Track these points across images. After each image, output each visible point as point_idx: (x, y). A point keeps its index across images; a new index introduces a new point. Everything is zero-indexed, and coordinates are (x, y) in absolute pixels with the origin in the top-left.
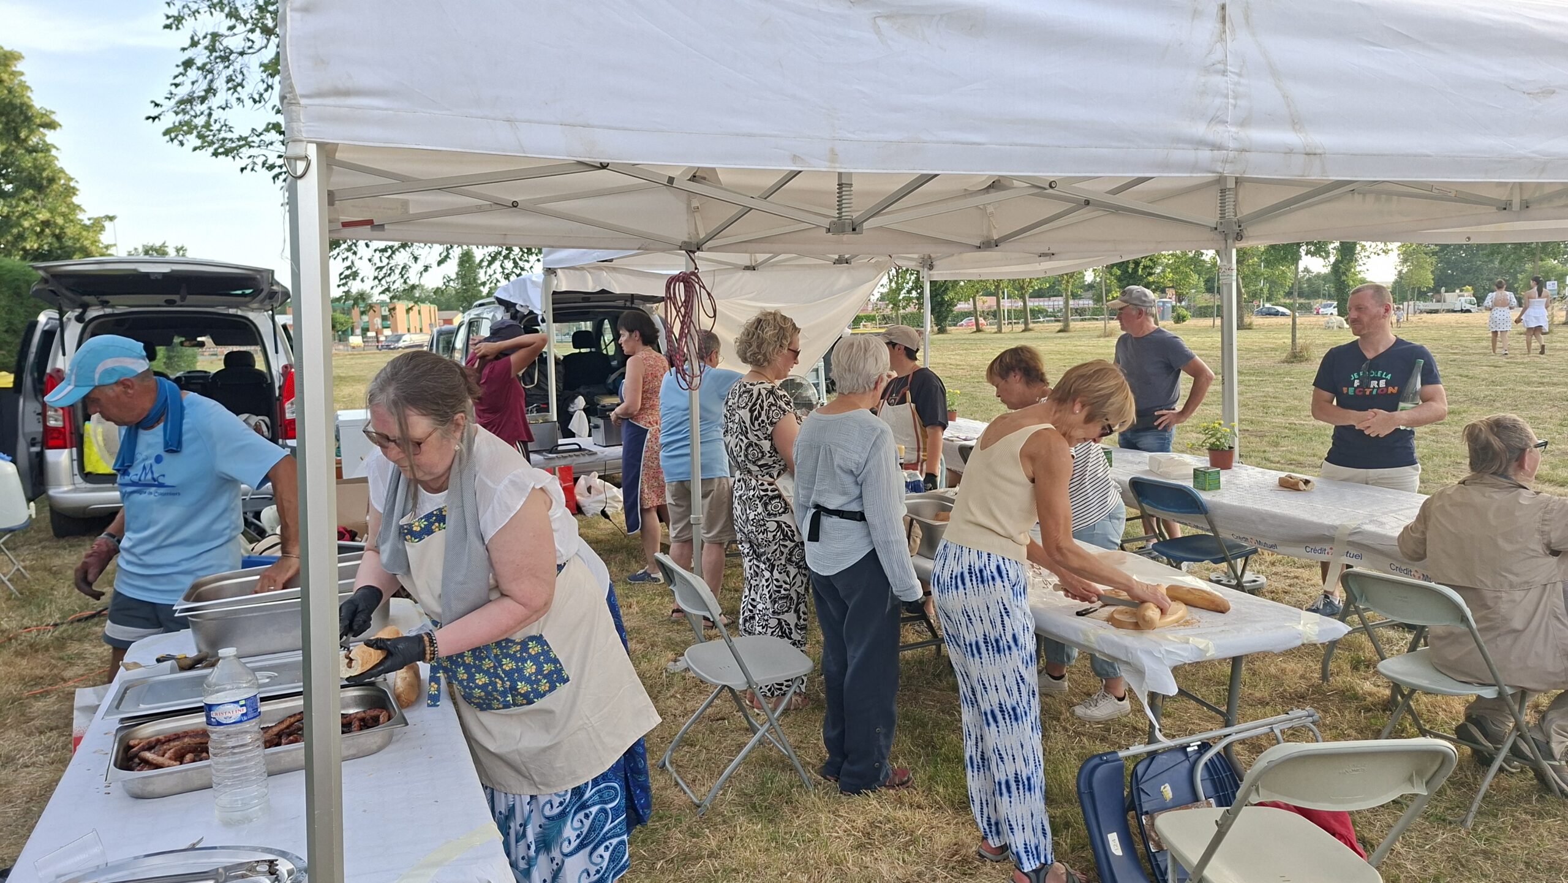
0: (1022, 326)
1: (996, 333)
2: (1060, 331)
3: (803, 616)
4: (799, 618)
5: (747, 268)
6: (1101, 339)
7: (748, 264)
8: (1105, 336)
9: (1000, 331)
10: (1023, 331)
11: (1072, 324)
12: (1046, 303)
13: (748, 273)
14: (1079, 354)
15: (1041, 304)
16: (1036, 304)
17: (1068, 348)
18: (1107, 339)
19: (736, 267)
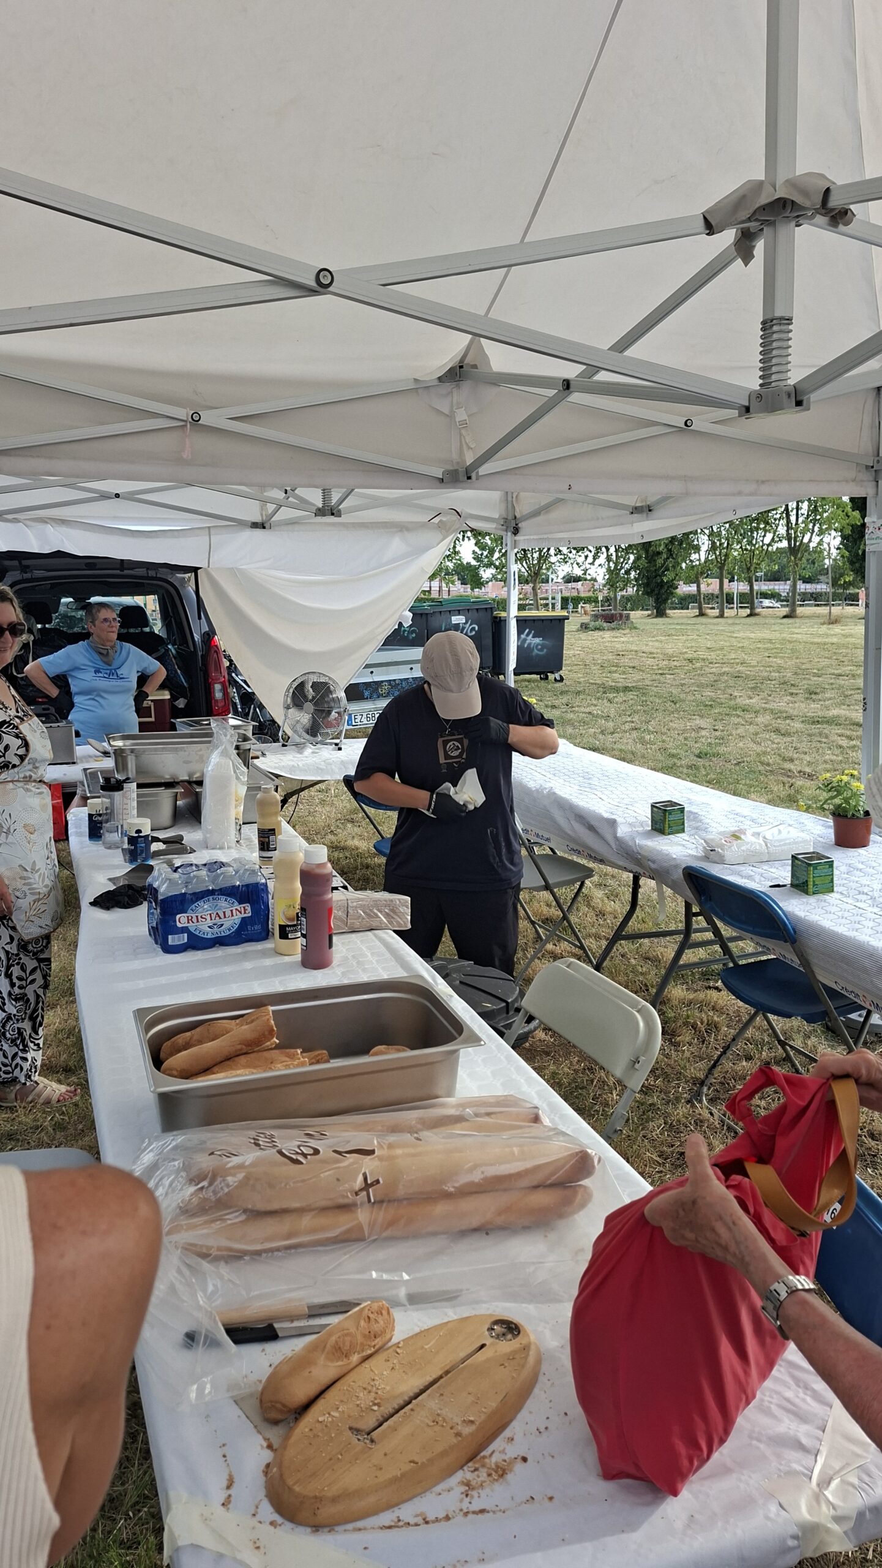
0: (748, 611)
1: (717, 617)
2: (785, 617)
3: (18, 983)
4: (13, 985)
5: (255, 525)
6: (825, 626)
7: (258, 519)
8: (829, 624)
9: (722, 616)
10: (748, 616)
11: (800, 610)
12: (781, 587)
13: (259, 532)
14: (790, 642)
15: (777, 587)
16: (771, 587)
17: (783, 635)
18: (831, 626)
19: (240, 524)
